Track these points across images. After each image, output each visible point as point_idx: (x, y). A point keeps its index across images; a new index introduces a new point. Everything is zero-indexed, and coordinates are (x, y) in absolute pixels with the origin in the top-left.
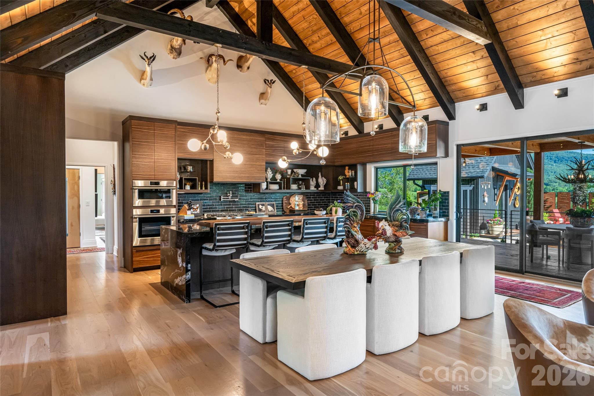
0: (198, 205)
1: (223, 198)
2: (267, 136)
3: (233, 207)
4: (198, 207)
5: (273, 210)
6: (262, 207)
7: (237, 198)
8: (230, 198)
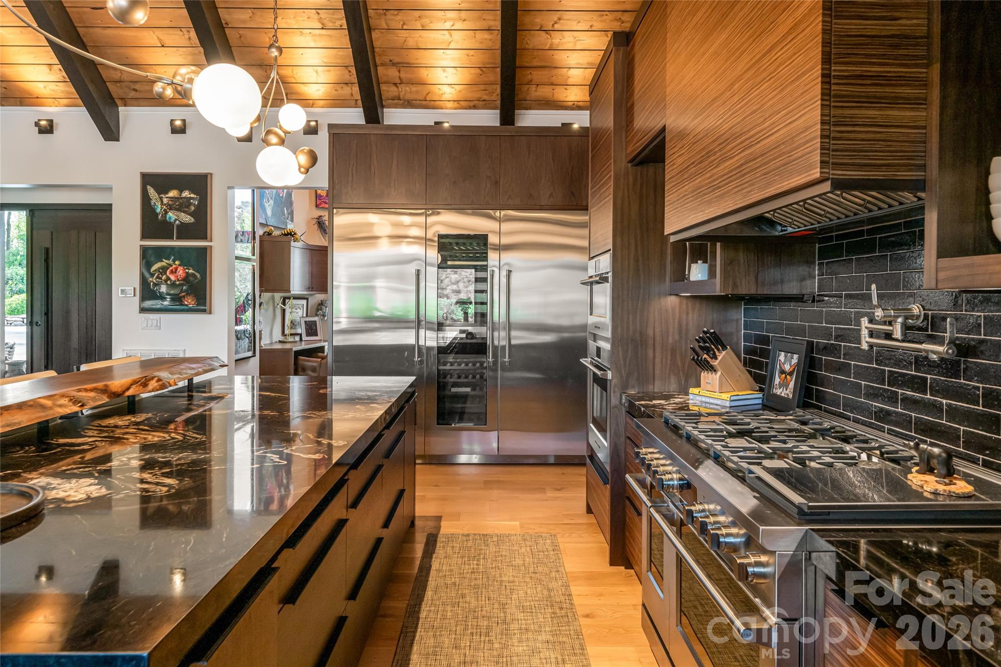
0: (795, 360)
4: (794, 370)
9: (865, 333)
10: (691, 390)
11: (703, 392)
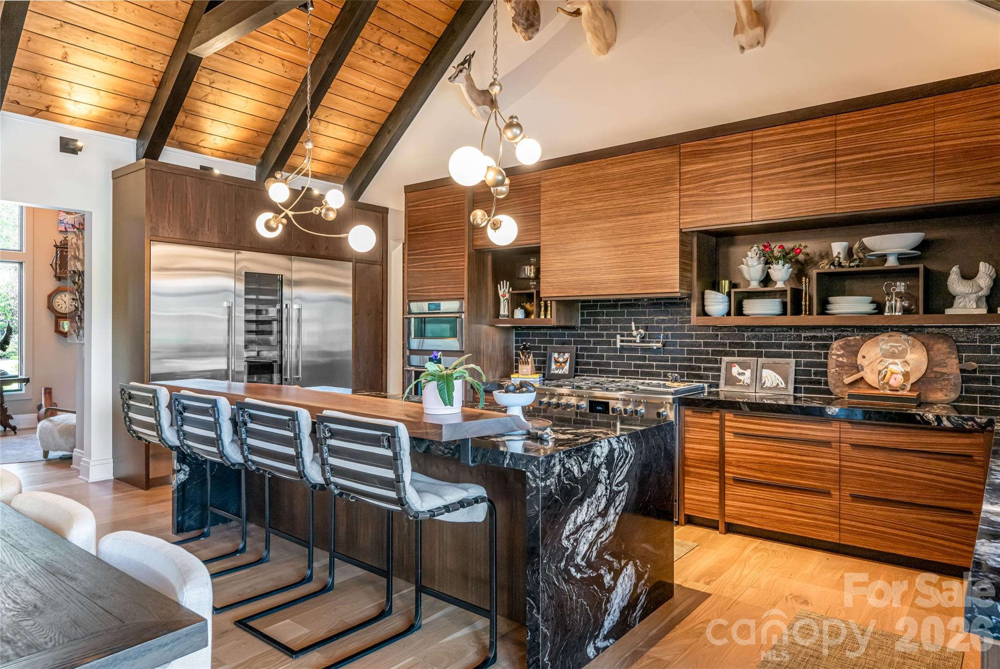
0: (567, 355)
1: (622, 341)
2: (686, 147)
3: (652, 366)
4: (567, 360)
5: (783, 385)
6: (741, 371)
7: (658, 342)
8: (638, 341)
9: (618, 341)
10: (512, 376)
11: (520, 376)
